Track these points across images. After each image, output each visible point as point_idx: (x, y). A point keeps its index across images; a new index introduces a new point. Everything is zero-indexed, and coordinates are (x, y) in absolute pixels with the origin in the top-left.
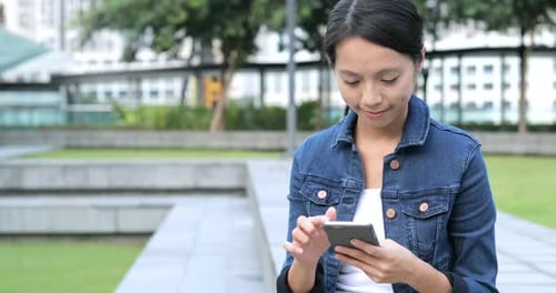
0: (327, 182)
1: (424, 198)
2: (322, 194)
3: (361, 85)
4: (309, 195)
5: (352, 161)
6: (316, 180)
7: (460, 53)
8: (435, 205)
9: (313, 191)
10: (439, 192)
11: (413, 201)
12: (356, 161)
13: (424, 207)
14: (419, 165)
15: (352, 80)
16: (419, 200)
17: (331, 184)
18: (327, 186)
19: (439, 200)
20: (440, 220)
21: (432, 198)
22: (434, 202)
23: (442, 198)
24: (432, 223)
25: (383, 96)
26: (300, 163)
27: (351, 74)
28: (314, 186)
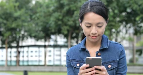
0: (79, 61)
1: (109, 64)
2: (78, 65)
3: (91, 28)
4: (74, 65)
5: (86, 54)
6: (75, 60)
7: (28, 46)
8: (113, 65)
9: (75, 64)
10: (114, 61)
11: (106, 65)
12: (87, 54)
13: (110, 66)
14: (106, 54)
15: (89, 25)
16: (108, 64)
17: (80, 61)
18: (79, 62)
19: (114, 64)
20: (115, 70)
21: (112, 63)
22: (112, 65)
23: (115, 63)
24: (112, 71)
25: (97, 31)
26: (69, 56)
27: (89, 24)
28: (75, 62)
